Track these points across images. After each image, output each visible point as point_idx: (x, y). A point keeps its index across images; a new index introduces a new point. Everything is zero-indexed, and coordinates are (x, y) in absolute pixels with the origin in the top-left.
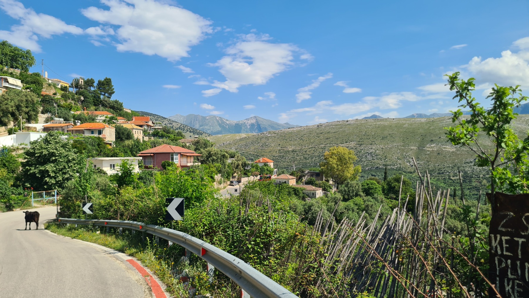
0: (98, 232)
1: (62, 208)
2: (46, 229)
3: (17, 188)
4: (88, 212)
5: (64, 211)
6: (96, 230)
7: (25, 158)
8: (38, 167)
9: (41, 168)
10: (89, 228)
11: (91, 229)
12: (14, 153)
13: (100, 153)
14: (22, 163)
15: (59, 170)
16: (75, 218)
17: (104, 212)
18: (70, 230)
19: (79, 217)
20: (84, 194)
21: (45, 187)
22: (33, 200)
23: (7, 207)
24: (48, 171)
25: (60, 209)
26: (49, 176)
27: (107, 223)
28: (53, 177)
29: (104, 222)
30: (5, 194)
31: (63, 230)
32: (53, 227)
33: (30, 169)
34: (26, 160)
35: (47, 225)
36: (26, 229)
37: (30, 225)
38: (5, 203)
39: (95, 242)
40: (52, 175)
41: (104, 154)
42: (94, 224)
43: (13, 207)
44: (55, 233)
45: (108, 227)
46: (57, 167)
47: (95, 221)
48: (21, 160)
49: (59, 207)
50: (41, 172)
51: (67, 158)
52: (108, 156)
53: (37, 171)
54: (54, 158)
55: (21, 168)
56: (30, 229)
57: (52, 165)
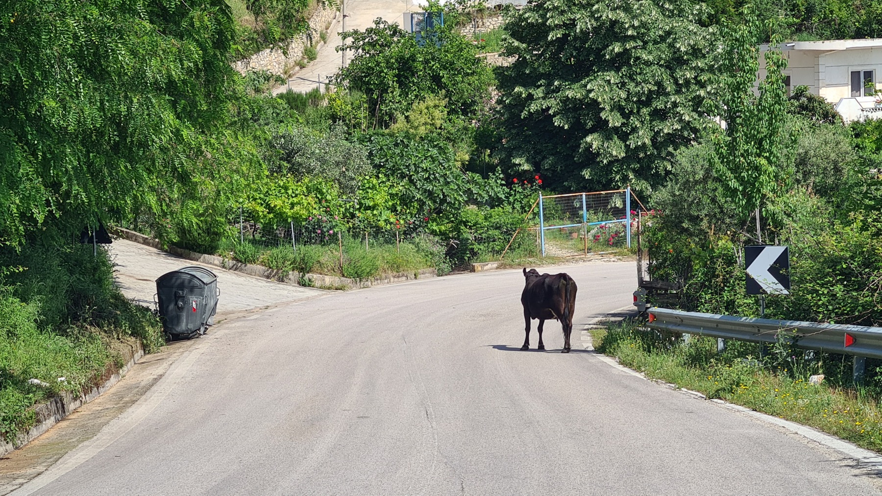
0: (817, 379)
1: (658, 267)
2: (601, 350)
3: (485, 177)
4: (770, 284)
5: (665, 278)
6: (808, 370)
7: (510, 52)
8: (558, 90)
9: (570, 94)
10: (774, 357)
11: (786, 365)
12: (467, 32)
13: (808, 18)
14: (499, 71)
15: (639, 102)
16: (715, 310)
17: (838, 289)
18: (697, 359)
19: (730, 306)
20: (750, 206)
21: (586, 174)
22: (543, 227)
23: (451, 253)
24: (595, 102)
25: (651, 270)
26: (601, 126)
27: (853, 338)
28: (616, 130)
29: (841, 333)
30: (443, 201)
31: (670, 362)
32: (629, 347)
33: (530, 97)
34: (512, 60)
35: (604, 333)
36: (526, 348)
37: (540, 329)
38: (444, 235)
39: (806, 421)
40: (615, 120)
41: (827, 22)
42: (795, 339)
43: (474, 253)
44: (638, 369)
45: (860, 356)
46: (631, 86)
47: (800, 329)
48: (495, 59)
49: (645, 263)
50: (572, 108)
51: (671, 46)
52: (840, 35)
53: (553, 104)
54: (617, 48)
55: (495, 94)
56: (541, 348)
57: (612, 77)
